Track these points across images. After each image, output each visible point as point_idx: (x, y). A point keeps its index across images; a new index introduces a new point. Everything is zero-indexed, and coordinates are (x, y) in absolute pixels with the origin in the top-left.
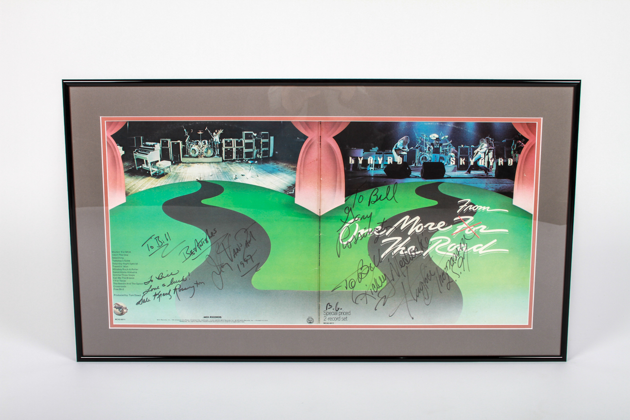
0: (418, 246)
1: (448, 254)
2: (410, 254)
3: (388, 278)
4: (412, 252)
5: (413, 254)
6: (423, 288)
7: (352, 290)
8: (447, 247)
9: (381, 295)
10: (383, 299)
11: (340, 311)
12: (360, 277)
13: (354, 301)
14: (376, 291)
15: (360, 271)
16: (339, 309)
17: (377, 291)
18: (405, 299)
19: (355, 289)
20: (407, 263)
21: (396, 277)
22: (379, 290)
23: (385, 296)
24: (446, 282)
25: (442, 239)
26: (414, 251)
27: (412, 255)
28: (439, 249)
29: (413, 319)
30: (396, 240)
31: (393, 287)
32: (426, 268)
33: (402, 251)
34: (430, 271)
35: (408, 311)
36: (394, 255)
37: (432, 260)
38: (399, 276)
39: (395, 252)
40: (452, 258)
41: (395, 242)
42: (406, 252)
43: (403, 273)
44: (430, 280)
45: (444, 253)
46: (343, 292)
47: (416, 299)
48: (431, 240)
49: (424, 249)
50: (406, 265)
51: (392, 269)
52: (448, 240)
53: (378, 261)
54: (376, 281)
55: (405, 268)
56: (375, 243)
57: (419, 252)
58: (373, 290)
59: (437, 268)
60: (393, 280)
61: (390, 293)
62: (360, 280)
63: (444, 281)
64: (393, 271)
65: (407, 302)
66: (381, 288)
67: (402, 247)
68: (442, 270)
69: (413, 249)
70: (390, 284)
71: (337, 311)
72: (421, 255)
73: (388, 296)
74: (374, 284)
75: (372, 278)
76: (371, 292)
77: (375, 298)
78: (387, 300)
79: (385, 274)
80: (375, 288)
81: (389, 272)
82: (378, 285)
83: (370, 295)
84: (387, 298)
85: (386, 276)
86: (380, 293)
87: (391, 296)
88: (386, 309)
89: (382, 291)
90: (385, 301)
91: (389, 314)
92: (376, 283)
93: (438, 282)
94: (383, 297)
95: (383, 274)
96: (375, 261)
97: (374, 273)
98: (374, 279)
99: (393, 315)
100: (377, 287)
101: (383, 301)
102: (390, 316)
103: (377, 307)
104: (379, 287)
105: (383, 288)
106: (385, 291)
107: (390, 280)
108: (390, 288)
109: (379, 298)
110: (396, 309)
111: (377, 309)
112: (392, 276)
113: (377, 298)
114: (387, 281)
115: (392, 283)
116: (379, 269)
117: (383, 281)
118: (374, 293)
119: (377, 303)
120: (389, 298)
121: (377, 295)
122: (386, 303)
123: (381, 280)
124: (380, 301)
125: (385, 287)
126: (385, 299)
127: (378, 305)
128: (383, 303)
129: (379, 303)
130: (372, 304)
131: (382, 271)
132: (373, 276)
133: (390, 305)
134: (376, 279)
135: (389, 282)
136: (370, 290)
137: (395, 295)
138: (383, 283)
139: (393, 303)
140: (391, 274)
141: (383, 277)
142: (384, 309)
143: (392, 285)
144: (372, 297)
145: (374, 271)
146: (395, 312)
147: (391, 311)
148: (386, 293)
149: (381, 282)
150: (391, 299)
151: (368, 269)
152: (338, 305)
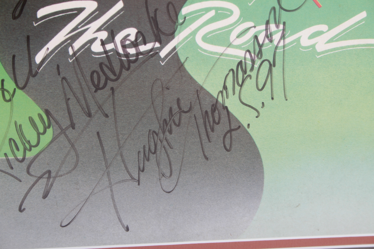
0: (147, 28)
1: (230, 51)
2: (121, 51)
3: (57, 122)
4: (130, 46)
5: (132, 51)
6: (159, 147)
8: (231, 31)
9: (37, 170)
10: (44, 181)
14: (20, 156)
17: (24, 159)
18: (106, 178)
20: (112, 77)
21: (80, 119)
22: (30, 155)
23: (49, 172)
24: (221, 129)
25: (217, 9)
26: (135, 44)
27: (127, 55)
28: (205, 39)
29: (127, 229)
30: (80, 10)
31: (73, 146)
32: (166, 92)
33: (98, 43)
34: (178, 100)
35: (113, 211)
36: (75, 54)
37: (185, 70)
38: (89, 115)
39: (78, 44)
40: (240, 63)
41: (76, 15)
42: (110, 47)
43: (100, 107)
44: (179, 125)
45: (220, 49)
47: (136, 177)
48: (185, 10)
49: (163, 37)
50: (110, 84)
51: (70, 96)
52: (232, 12)
53: (26, 71)
54: (19, 129)
55: (106, 92)
56: (14, 18)
57: (149, 46)
58: (11, 157)
59: (199, 90)
60: (73, 126)
61: (63, 163)
63: (216, 127)
64: (73, 102)
65: (111, 185)
66: (35, 151)
67: (99, 30)
68: (211, 96)
69: (132, 38)
70: (62, 138)
72: (154, 54)
73: (57, 173)
74: (15, 139)
75: (10, 122)
76: (6, 163)
77: (18, 177)
78: (53, 183)
79: (48, 109)
80: (18, 149)
81: (61, 105)
82: (27, 141)
83: (5, 170)
84: (55, 178)
85: (50, 117)
86: (33, 164)
87: (65, 172)
88: (51, 208)
89: (38, 158)
90: (49, 186)
91: (61, 221)
92: (20, 136)
93: (200, 130)
94: (43, 176)
95: (42, 110)
96: (18, 72)
97: (13, 107)
98: (15, 126)
99: (71, 224)
100: (24, 147)
101: (44, 186)
102: (63, 225)
103: (25, 202)
104: (31, 146)
105: (41, 151)
106: (49, 159)
107: (64, 128)
108: (62, 150)
109: (32, 177)
110: (81, 206)
111: (25, 207)
112: (68, 117)
113: (24, 177)
114: (53, 129)
115: (68, 137)
116: (30, 96)
117: (41, 130)
118: (14, 165)
119: (26, 191)
120: (59, 176)
121: (26, 171)
122: (51, 190)
123: (35, 129)
124: (33, 185)
125: (48, 146)
126: (47, 181)
127: (27, 197)
128: (44, 192)
129: (31, 192)
130: (10, 196)
131: (37, 101)
132: (11, 117)
133: (64, 195)
134: (20, 126)
135: (61, 132)
136: (4, 158)
137: (76, 168)
138: (41, 136)
139: (73, 189)
140: (66, 111)
141: (41, 119)
142: (46, 208)
143: (67, 142)
144: (11, 177)
145: (13, 101)
146: (78, 213)
147: (66, 211)
148: (50, 163)
149: (37, 134)
150: (65, 181)
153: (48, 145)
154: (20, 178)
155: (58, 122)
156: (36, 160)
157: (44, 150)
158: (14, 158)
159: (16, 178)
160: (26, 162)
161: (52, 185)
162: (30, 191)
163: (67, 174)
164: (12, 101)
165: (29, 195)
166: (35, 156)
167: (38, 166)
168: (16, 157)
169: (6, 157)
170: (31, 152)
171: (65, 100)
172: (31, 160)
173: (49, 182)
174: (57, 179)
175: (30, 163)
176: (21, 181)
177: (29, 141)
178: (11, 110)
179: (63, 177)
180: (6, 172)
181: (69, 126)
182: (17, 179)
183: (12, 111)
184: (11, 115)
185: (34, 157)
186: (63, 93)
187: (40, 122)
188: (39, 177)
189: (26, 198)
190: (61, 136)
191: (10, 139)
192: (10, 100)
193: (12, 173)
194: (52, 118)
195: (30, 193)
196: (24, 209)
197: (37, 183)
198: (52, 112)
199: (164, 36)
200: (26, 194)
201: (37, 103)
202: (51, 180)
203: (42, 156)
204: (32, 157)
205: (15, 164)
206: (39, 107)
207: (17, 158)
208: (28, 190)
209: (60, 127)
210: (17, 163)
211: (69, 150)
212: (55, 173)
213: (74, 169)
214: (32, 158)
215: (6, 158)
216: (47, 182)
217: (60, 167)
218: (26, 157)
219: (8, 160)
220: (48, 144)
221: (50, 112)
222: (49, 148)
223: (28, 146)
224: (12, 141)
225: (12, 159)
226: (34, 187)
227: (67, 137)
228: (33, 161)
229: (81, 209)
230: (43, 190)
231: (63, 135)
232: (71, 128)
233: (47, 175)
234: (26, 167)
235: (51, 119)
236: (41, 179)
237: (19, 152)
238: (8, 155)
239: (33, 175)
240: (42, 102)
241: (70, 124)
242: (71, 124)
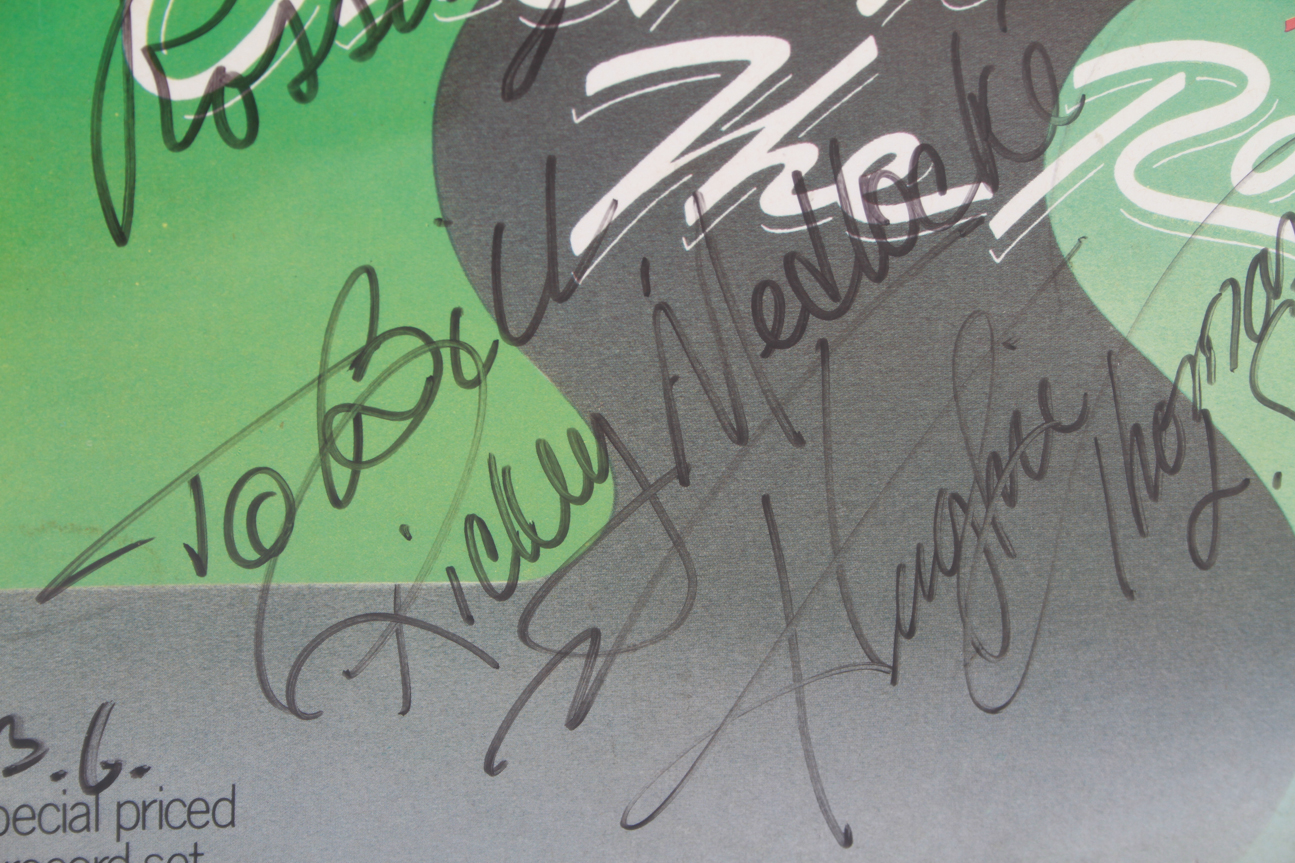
0: (953, 132)
1: (1231, 217)
2: (859, 213)
3: (630, 462)
4: (890, 197)
5: (896, 213)
6: (968, 551)
7: (254, 579)
8: (1237, 145)
9: (554, 627)
10: (573, 665)
11: (125, 787)
12: (345, 444)
13: (279, 688)
14: (499, 579)
15: (343, 388)
16: (114, 769)
17: (511, 589)
18: (783, 660)
19: (290, 572)
20: (825, 303)
21: (709, 448)
22: (532, 574)
23: (594, 635)
24: (1183, 489)
25: (1192, 69)
26: (907, 190)
27: (879, 228)
28: (1146, 173)
29: (847, 840)
30: (732, 69)
31: (678, 543)
32: (1004, 358)
33: (784, 184)
34: (1044, 386)
35: (802, 774)
36: (703, 221)
37: (1072, 282)
38: (741, 436)
39: (714, 190)
40: (1261, 259)
41: (716, 87)
42: (822, 197)
43: (778, 410)
44: (1039, 476)
45: (1192, 210)
46: (160, 599)
47: (886, 655)
48: (1084, 73)
49: (1003, 166)
50: (817, 328)
51: (681, 369)
52: (1241, 80)
53: (538, 282)
54: (502, 483)
55: (802, 355)
56: (509, 95)
57: (955, 197)
58: (469, 581)
59: (1117, 354)
60: (682, 474)
61: (642, 602)
62: (341, 476)
63: (1168, 482)
64: (687, 387)
65: (798, 684)
66: (551, 560)
67: (790, 139)
68: (1156, 374)
69: (901, 168)
70: (645, 516)
71: (97, 789)
72: (970, 223)
73: (621, 638)
74: (484, 519)
75: (472, 460)
76: (450, 601)
77: (489, 651)
78: (605, 674)
79: (604, 413)
80: (493, 554)
81: (646, 400)
82: (526, 527)
83: (445, 628)
84: (612, 655)
85: (607, 441)
86: (542, 606)
87: (647, 636)
88: (592, 762)
89: (561, 585)
90: (590, 684)
91: (624, 808)
92: (503, 509)
93: (1112, 492)
94: (574, 648)
95: (583, 418)
96: (508, 286)
97: (486, 404)
98: (488, 473)
99: (659, 817)
100: (514, 546)
101: (574, 684)
102: (632, 820)
103: (508, 738)
104: (538, 545)
105: (571, 561)
106: (596, 589)
107: (652, 482)
108: (642, 557)
109: (534, 653)
110: (693, 755)
111: (505, 758)
112: (669, 443)
113: (510, 652)
114: (616, 484)
115: (663, 511)
116: (544, 368)
117: (575, 488)
118: (478, 607)
119: (513, 701)
120: (628, 651)
121: (517, 629)
122: (597, 699)
123: (556, 482)
124: (538, 681)
125: (595, 543)
126: (586, 665)
127: (515, 721)
128: (572, 706)
129: (530, 704)
130: (458, 717)
131: (568, 386)
132: (477, 441)
133: (639, 718)
134: (506, 472)
135: (641, 495)
136: (447, 583)
137: (685, 623)
138: (573, 507)
139: (671, 696)
140: (665, 420)
141: (576, 447)
142: (576, 762)
143: (661, 529)
144: (465, 650)
145: (486, 385)
146: (682, 781)
147: (641, 772)
148: (599, 604)
149: (561, 502)
150: (645, 666)
151: (430, 373)
152: (105, 737)
153: (594, 539)
154: (495, 657)
155: (634, 460)
156: (553, 593)
157: (582, 557)
158: (478, 583)
159: (481, 654)
160: (519, 600)
161: (600, 680)
162: (526, 701)
163: (653, 641)
164: (483, 384)
165: (521, 713)
166: (549, 579)
167: (558, 615)
168: (487, 579)
169: (451, 580)
170: (537, 562)
171: (661, 383)
172: (534, 593)
173: (592, 670)
174: (618, 659)
175: (530, 602)
176: (497, 666)
177: (533, 527)
178: (478, 416)
179: (638, 653)
180: (449, 633)
181: (668, 473)
182: (484, 660)
183: (480, 419)
184: (478, 435)
185: (547, 582)
186: (657, 359)
187: (574, 458)
188: (559, 653)
189: (512, 726)
190: (641, 509)
191: (471, 519)
192: (476, 382)
193: (470, 636)
194: (614, 444)
195: (525, 709)
196: (503, 765)
197: (552, 673)
198: (615, 426)
199: (1007, 162)
200: (511, 709)
201: (569, 392)
202: (600, 662)
203: (572, 577)
204: (538, 580)
205: (482, 606)
206: (574, 405)
207: (490, 585)
208: (519, 698)
209: (640, 479)
210: (488, 601)
211: (666, 558)
212: (613, 639)
213: (676, 626)
214: (538, 586)
215: (452, 584)
216: (584, 670)
217: (633, 618)
218: (519, 582)
219: (458, 591)
220: (597, 537)
221: (609, 425)
222: (599, 550)
223: (527, 543)
224: (475, 523)
225: (472, 588)
226: (541, 687)
227: (660, 511)
228: (542, 597)
229: (694, 765)
230: (571, 697)
231: (647, 504)
232: (677, 481)
233: (585, 647)
234: (518, 617)
235: (610, 448)
236: (566, 659)
237: (497, 563)
238: (458, 575)
239: (538, 646)
240: (586, 389)
241: (675, 465)
242: (676, 467)
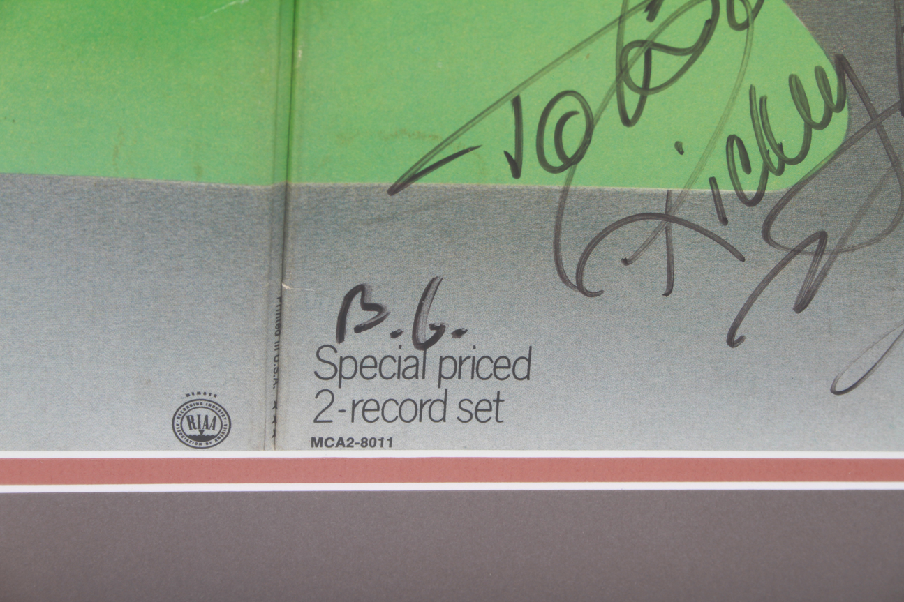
3: (863, 95)
7: (557, 182)
9: (789, 231)
10: (804, 261)
11: (446, 345)
12: (637, 74)
13: (571, 271)
14: (750, 190)
15: (638, 27)
16: (439, 330)
17: (759, 197)
19: (586, 178)
22: (777, 185)
23: (822, 236)
31: (896, 164)
46: (483, 196)
54: (759, 110)
58: (726, 189)
61: (862, 212)
62: (632, 99)
66: (793, 174)
70: (871, 141)
71: (424, 346)
73: (844, 240)
74: (743, 139)
75: (736, 90)
76: (710, 205)
77: (737, 247)
78: (828, 269)
79: (846, 55)
80: (747, 168)
81: (881, 44)
82: (775, 146)
83: (704, 227)
84: (835, 253)
85: (846, 78)
86: (782, 212)
87: (864, 239)
88: (812, 339)
89: (799, 195)
90: (816, 277)
91: (834, 377)
92: (758, 131)
94: (805, 247)
95: (828, 58)
97: (751, 44)
98: (748, 101)
99: (861, 386)
100: (765, 162)
101: (802, 277)
102: (839, 388)
103: (747, 318)
104: (784, 161)
105: (809, 176)
106: (827, 199)
107: (879, 113)
108: (866, 174)
109: (773, 250)
110: (892, 337)
111: (744, 334)
112: (896, 81)
113: (754, 248)
114: (850, 114)
115: (886, 137)
116: (801, 15)
117: (817, 117)
118: (732, 211)
119: (754, 288)
120: (848, 251)
121: (761, 230)
122: (820, 289)
123: (803, 110)
124: (775, 272)
125: (830, 162)
126: (813, 261)
127: (754, 305)
128: (800, 293)
129: (767, 291)
130: (709, 299)
131: (819, 31)
132: (742, 75)
133: (852, 306)
134: (763, 101)
135: (869, 123)
136: (710, 190)
137: (896, 230)
138: (814, 131)
139: (879, 288)
140: (894, 61)
141: (821, 82)
142: (799, 339)
143: (883, 152)
144: (719, 246)
145: (753, 28)
146: (882, 357)
147: (850, 349)
148: (828, 212)
149: (805, 127)
150: (860, 263)
151: (709, 16)
152: (434, 305)
153: (829, 159)
154: (742, 252)
155: (866, 94)
156: (792, 201)
157: (818, 172)
158: (734, 191)
159: (731, 249)
160: (765, 206)
161: (824, 274)
162: (764, 288)
163: (868, 244)
164: (750, 27)
165: (759, 299)
166: (791, 190)
167: (795, 219)
168: (740, 188)
169: (712, 188)
170: (782, 176)
171: (893, 30)
172: (777, 201)
173: (818, 265)
174: (840, 258)
175: (774, 208)
176: (743, 260)
177: (780, 147)
178: (745, 53)
179: (856, 253)
180: (707, 231)
181: (893, 106)
182: (733, 254)
183: (746, 56)
184: (743, 69)
185: (788, 192)
186: (893, 10)
187: (818, 91)
188: (793, 250)
189: (752, 308)
190: (868, 135)
191: (732, 139)
192: (746, 25)
193: (724, 234)
194: (852, 80)
195: (762, 295)
196: (742, 339)
197: (786, 267)
198: (853, 65)
200: (752, 295)
201: (819, 36)
202: (825, 259)
203: (809, 189)
204: (782, 190)
205: (735, 210)
206: (822, 47)
207: (743, 193)
208: (759, 286)
209: (870, 109)
210: (740, 206)
211: (885, 176)
212: (837, 241)
213: (888, 232)
214: (781, 196)
215: (713, 192)
216: (812, 265)
217: (854, 225)
218: (766, 192)
219: (717, 197)
220: (830, 157)
221: (849, 65)
222: (832, 167)
223: (775, 160)
224: (735, 142)
225: (728, 195)
226: (776, 277)
227: (884, 137)
228: (784, 204)
229: (892, 345)
230: (799, 287)
231: (874, 131)
232: (899, 113)
233: (814, 246)
234: (763, 221)
235: (848, 83)
236: (798, 256)
237: (750, 176)
238: (718, 184)
239: (777, 244)
240: (833, 34)
241: (899, 99)
242: (900, 101)
